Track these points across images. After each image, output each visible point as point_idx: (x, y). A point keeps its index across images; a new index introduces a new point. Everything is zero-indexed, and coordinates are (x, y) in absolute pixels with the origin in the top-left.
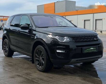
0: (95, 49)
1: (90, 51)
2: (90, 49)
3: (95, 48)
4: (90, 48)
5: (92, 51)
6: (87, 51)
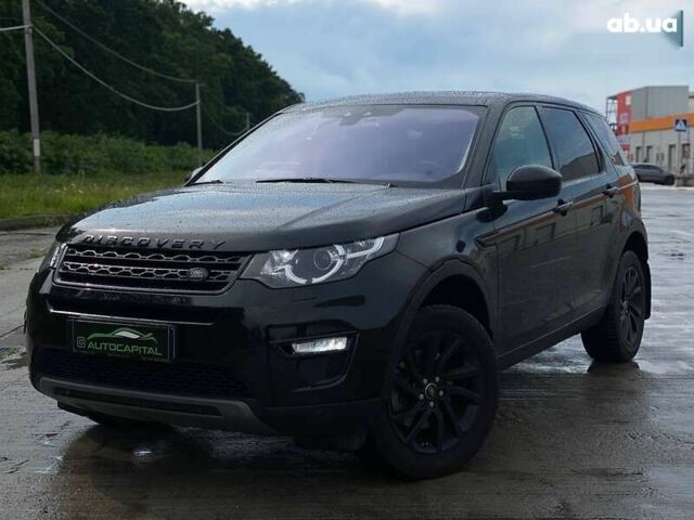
1: (116, 348)
3: (149, 336)
4: (114, 329)
5: (127, 348)
6: (93, 340)
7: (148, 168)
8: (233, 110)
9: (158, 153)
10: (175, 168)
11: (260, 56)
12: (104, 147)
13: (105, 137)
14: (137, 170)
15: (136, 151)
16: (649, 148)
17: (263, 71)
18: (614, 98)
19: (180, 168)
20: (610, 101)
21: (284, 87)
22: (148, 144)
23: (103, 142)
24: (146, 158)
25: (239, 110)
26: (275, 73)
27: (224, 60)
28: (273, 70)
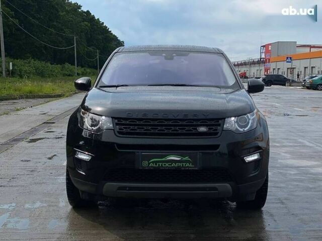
0: (186, 161)
1: (167, 165)
2: (163, 159)
3: (187, 158)
4: (165, 156)
5: (173, 165)
6: (153, 162)
7: (52, 75)
8: (91, 49)
9: (57, 68)
10: (64, 75)
11: (103, 23)
12: (32, 65)
13: (33, 61)
14: (48, 76)
15: (47, 67)
16: (278, 69)
17: (105, 31)
18: (263, 46)
19: (66, 75)
20: (262, 48)
21: (115, 38)
22: (52, 64)
23: (32, 63)
24: (51, 71)
25: (93, 49)
26: (111, 31)
27: (87, 25)
28: (109, 30)
